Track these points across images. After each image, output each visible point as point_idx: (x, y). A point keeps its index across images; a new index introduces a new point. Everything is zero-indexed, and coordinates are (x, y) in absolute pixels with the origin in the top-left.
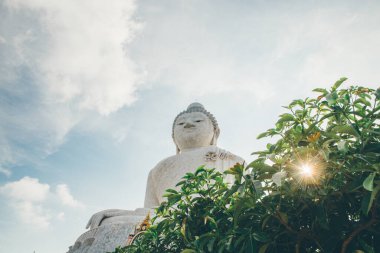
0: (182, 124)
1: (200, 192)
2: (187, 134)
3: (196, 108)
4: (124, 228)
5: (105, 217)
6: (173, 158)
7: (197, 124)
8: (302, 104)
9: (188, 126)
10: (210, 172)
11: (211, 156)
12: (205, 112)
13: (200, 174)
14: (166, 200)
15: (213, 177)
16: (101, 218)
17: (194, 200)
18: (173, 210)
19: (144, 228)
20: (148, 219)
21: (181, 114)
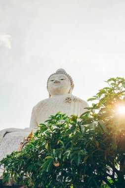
0: (52, 81)
1: (58, 126)
2: (55, 87)
3: (61, 72)
4: (18, 138)
5: (7, 133)
6: (47, 100)
7: (61, 81)
8: (115, 80)
9: (56, 82)
10: (63, 116)
11: (68, 100)
12: (66, 74)
13: (57, 116)
14: (39, 129)
15: (64, 119)
16: (5, 133)
17: (54, 130)
18: (43, 135)
19: (29, 139)
20: (31, 134)
21: (52, 75)
